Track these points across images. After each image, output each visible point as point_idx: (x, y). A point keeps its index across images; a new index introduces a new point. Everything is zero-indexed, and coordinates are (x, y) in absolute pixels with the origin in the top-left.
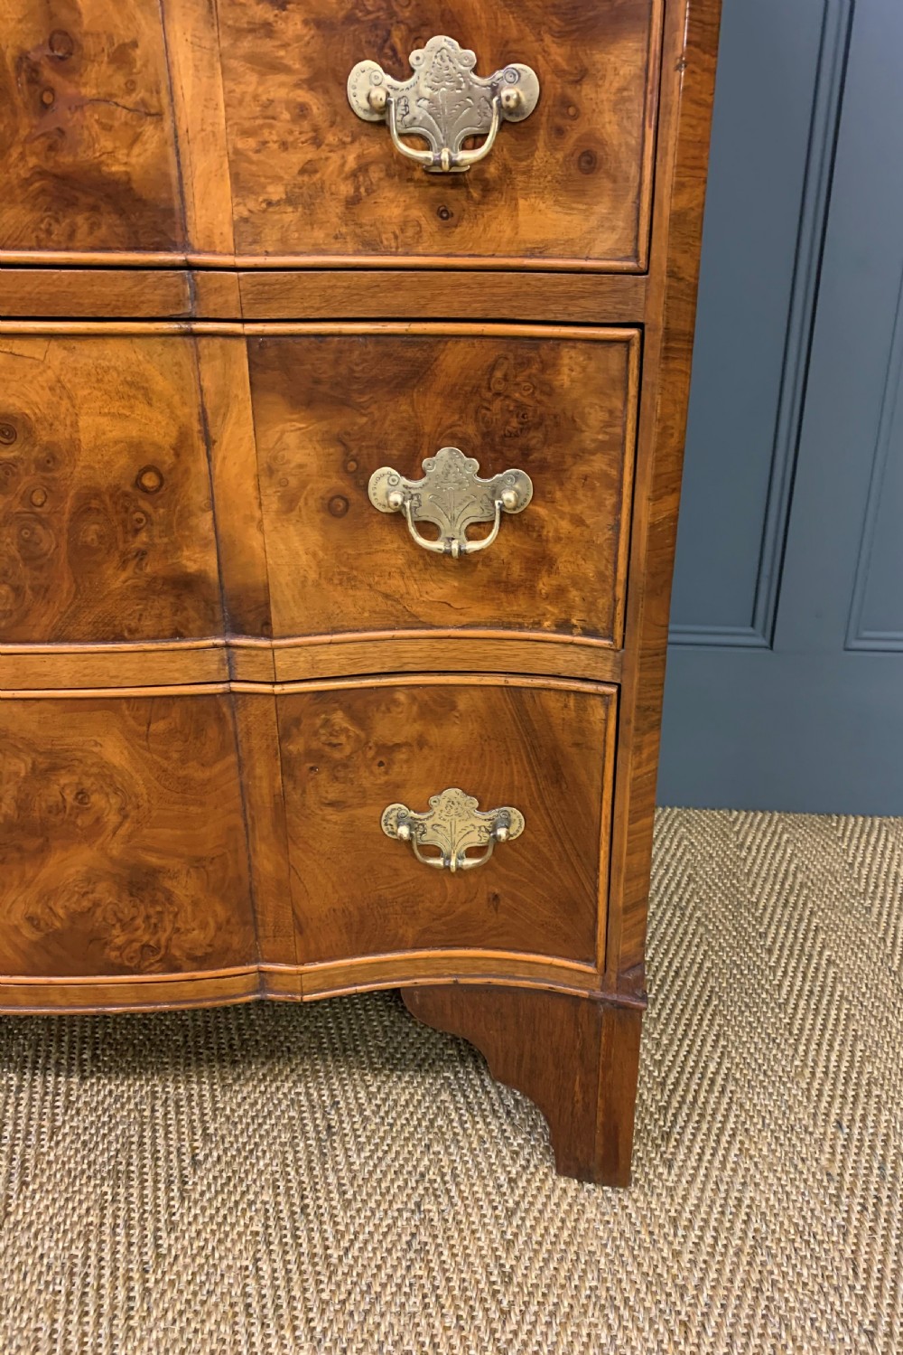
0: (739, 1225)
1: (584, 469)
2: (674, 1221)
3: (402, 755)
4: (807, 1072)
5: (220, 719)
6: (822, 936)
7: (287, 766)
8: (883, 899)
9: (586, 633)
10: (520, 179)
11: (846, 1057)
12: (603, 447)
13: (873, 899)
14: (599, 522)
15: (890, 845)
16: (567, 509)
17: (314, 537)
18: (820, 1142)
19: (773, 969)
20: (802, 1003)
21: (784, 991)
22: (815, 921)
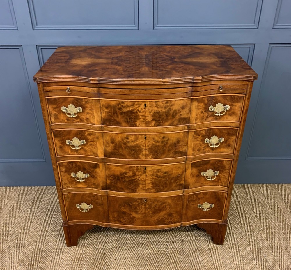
0: (238, 249)
1: (226, 171)
2: (229, 249)
3: (201, 199)
4: (244, 228)
5: (182, 197)
6: (243, 207)
7: (189, 201)
8: (252, 200)
9: (224, 186)
10: (221, 147)
11: (249, 226)
12: (228, 169)
13: (250, 200)
14: (227, 176)
15: (252, 190)
16: (223, 174)
17: (195, 179)
18: (246, 238)
19: (237, 213)
20: (242, 218)
21: (239, 216)
22: (242, 204)
